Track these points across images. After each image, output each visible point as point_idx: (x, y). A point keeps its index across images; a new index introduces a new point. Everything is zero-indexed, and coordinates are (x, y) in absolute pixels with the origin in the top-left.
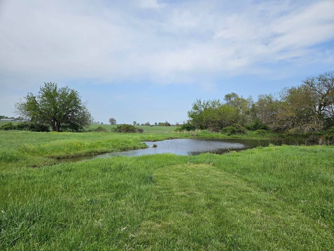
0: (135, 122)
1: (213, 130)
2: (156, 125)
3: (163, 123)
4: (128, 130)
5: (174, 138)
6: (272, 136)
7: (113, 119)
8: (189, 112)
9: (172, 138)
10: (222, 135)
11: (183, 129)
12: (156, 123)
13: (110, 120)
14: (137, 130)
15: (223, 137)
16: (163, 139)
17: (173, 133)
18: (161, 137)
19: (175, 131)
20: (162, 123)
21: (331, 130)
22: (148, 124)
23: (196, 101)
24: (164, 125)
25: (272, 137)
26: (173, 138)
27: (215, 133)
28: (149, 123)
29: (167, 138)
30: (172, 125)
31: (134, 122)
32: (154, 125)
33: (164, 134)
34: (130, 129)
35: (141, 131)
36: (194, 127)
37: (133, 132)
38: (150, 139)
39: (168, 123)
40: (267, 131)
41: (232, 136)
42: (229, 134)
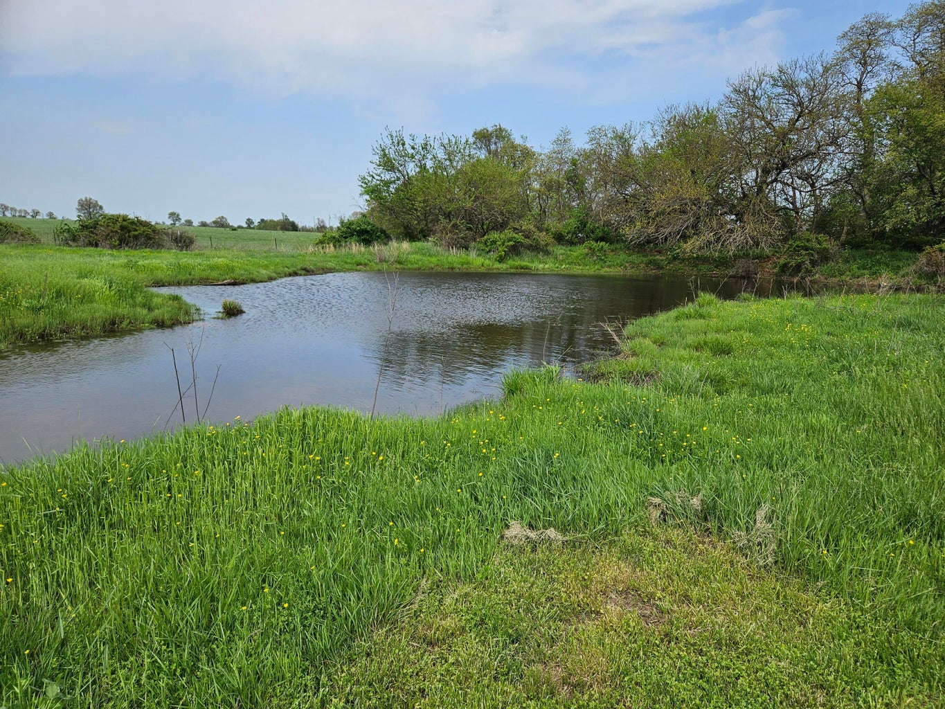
0: (174, 216)
1: (450, 245)
2: (249, 227)
3: (272, 221)
4: (129, 236)
5: (318, 269)
6: (627, 262)
7: (91, 203)
8: (364, 178)
9: (308, 271)
10: (480, 261)
11: (346, 238)
12: (249, 222)
13: (82, 206)
14: (166, 238)
15: (483, 265)
16: (274, 275)
17: (311, 253)
18: (266, 267)
19: (317, 244)
20: (270, 221)
21: (798, 243)
22: (221, 224)
23: (386, 139)
24: (279, 228)
25: (627, 265)
26: (313, 271)
27: (457, 253)
28: (224, 220)
29: (291, 270)
30: (304, 229)
31: (172, 215)
32: (245, 226)
33: (277, 257)
34: (136, 233)
35: (183, 242)
36: (383, 232)
37: (152, 246)
38: (214, 274)
39: (291, 220)
40: (613, 247)
41: (511, 262)
42: (501, 256)
